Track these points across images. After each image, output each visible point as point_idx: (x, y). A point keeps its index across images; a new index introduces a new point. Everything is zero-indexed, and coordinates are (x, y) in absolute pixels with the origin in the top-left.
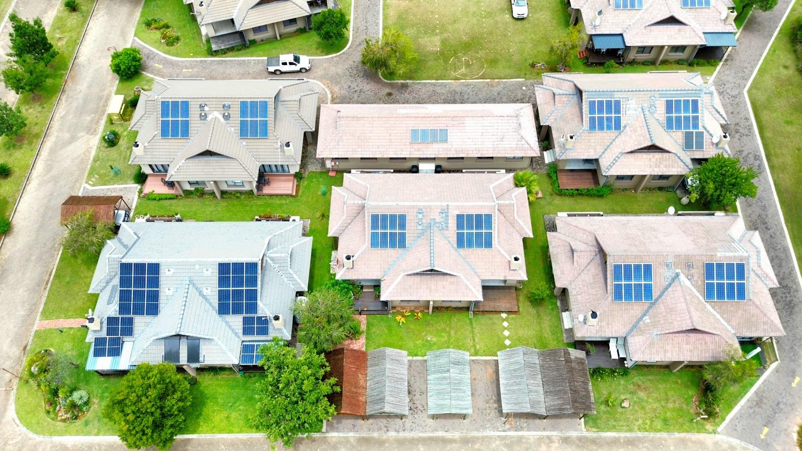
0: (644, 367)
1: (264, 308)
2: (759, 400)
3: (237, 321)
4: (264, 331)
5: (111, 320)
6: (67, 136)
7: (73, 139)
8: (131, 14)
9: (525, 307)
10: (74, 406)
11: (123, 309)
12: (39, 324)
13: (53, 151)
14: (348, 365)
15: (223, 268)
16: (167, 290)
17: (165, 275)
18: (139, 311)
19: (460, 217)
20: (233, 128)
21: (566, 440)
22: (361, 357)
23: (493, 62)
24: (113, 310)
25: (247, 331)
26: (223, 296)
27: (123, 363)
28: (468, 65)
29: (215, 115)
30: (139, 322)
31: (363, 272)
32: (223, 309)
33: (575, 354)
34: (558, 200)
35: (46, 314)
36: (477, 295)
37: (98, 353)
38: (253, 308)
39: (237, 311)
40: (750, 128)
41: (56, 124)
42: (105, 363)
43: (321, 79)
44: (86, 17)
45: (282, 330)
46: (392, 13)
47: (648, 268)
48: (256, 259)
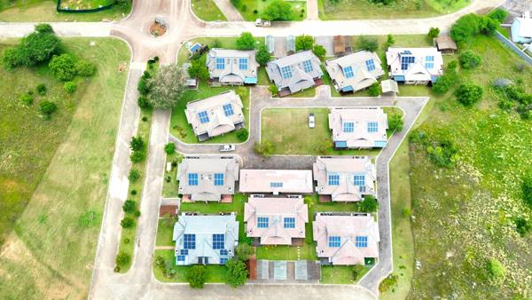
0: (337, 266)
1: (227, 247)
2: (370, 275)
3: (218, 251)
4: (226, 254)
5: (182, 251)
6: (152, 177)
7: (154, 179)
8: (166, 122)
9: (305, 244)
10: (171, 274)
11: (185, 247)
12: (155, 248)
13: (148, 184)
14: (251, 264)
15: (214, 236)
16: (198, 242)
17: (197, 237)
18: (190, 248)
19: (285, 219)
20: (212, 182)
21: (314, 286)
22: (255, 262)
23: (301, 147)
24: (182, 248)
25: (221, 254)
26: (214, 244)
27: (186, 263)
28: (292, 149)
29: (206, 178)
30: (190, 251)
31: (256, 235)
32: (214, 248)
33: (317, 262)
34: (318, 206)
35: (157, 244)
36: (289, 243)
37: (179, 260)
38: (223, 247)
39: (218, 248)
40: (387, 179)
41: (147, 172)
42: (180, 263)
43: (239, 154)
44: (150, 124)
45: (232, 254)
46: (265, 123)
47: (339, 238)
48: (224, 233)
